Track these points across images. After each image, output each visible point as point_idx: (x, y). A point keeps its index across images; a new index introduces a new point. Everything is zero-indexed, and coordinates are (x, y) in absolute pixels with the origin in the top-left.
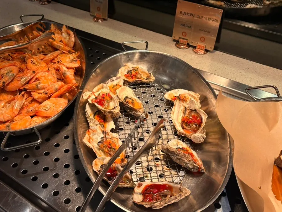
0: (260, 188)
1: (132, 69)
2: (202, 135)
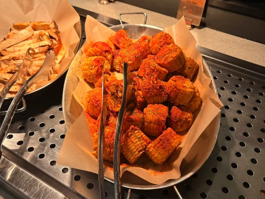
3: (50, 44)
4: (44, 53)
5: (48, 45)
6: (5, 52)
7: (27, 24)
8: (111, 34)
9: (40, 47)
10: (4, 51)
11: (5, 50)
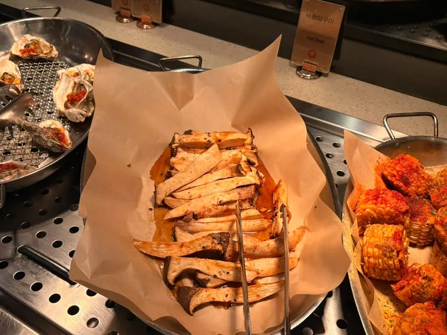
0: (129, 166)
1: (30, 42)
2: (79, 111)
3: (258, 182)
4: (249, 202)
5: (255, 184)
6: (173, 201)
7: (205, 139)
8: (378, 159)
9: (238, 187)
10: (169, 198)
11: (171, 195)
